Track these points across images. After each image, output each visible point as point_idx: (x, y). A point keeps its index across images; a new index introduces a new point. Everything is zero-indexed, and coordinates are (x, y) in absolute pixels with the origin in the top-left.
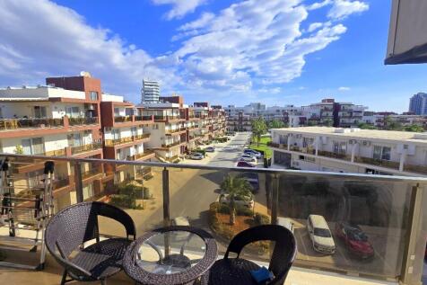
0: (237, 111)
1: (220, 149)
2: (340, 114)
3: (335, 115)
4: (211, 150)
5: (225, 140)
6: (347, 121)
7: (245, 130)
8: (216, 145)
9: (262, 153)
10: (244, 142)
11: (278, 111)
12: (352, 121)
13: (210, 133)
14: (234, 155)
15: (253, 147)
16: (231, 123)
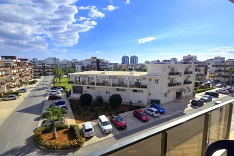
0: (40, 62)
1: (31, 89)
2: (100, 64)
3: (98, 64)
4: (24, 91)
5: (34, 82)
6: (103, 67)
7: (48, 75)
8: (27, 87)
9: (64, 88)
10: (49, 83)
11: (68, 62)
12: (105, 67)
13: (21, 79)
14: (44, 92)
15: (57, 85)
16: (37, 70)
